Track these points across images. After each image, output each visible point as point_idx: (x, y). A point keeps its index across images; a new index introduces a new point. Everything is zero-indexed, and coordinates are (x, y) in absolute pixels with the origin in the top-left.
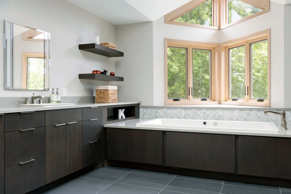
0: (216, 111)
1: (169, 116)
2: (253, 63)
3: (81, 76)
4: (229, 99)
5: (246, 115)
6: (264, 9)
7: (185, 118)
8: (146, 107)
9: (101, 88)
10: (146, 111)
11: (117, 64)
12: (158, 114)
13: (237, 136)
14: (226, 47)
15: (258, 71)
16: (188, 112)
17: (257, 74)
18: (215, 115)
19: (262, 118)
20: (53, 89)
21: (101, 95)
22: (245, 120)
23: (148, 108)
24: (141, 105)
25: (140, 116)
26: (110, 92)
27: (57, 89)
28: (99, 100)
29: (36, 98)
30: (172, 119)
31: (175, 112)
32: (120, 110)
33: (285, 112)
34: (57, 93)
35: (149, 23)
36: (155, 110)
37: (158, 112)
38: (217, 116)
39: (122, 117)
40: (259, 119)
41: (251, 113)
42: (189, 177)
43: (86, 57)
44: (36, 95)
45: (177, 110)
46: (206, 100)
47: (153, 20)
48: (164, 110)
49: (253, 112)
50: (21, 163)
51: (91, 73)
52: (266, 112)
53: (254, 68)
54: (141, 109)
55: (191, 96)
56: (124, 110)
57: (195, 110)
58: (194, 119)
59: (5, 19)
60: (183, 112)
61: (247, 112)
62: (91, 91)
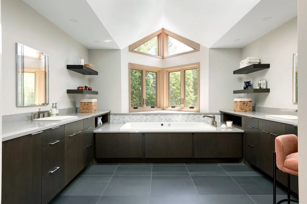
0: (167, 116)
1: (133, 121)
2: (171, 79)
3: (69, 92)
4: (169, 106)
5: (186, 118)
6: (195, 49)
7: (146, 121)
8: (116, 114)
9: (85, 101)
10: (115, 117)
11: (90, 81)
12: (125, 120)
13: (193, 134)
14: (167, 71)
15: (173, 85)
16: (148, 117)
17: (173, 87)
18: (167, 119)
19: (196, 119)
20: (53, 104)
21: (85, 107)
22: (186, 121)
23: (117, 115)
24: (111, 113)
25: (111, 121)
26: (93, 104)
27: (56, 104)
28: (83, 110)
29: (42, 112)
30: (137, 123)
31: (138, 117)
32: (99, 118)
33: (215, 116)
34: (56, 107)
35: (118, 50)
36: (123, 116)
37: (125, 118)
38: (168, 119)
39: (100, 124)
40: (194, 121)
41: (190, 117)
42: (162, 164)
43: (72, 76)
44: (41, 110)
45: (140, 116)
46: (154, 107)
47: (121, 49)
48: (130, 116)
49: (191, 116)
50: (52, 172)
51: (76, 89)
52: (204, 117)
53: (171, 83)
54: (111, 116)
55: (145, 105)
56: (101, 117)
57: (153, 116)
58: (152, 122)
59: (17, 42)
60: (144, 117)
61: (187, 116)
62: (74, 103)
